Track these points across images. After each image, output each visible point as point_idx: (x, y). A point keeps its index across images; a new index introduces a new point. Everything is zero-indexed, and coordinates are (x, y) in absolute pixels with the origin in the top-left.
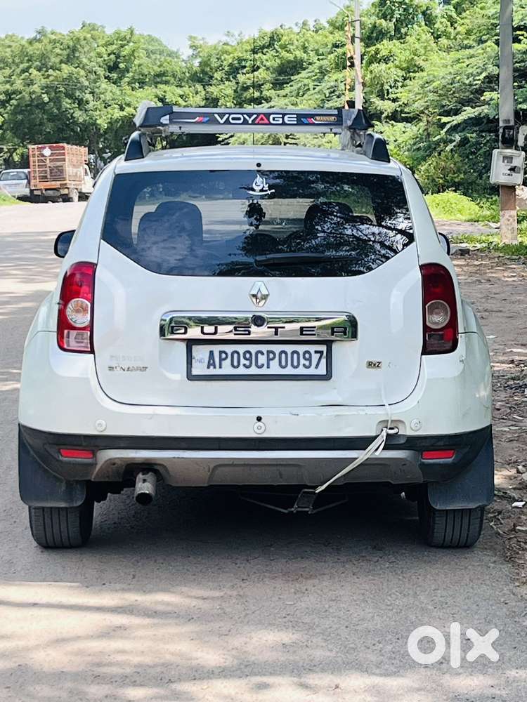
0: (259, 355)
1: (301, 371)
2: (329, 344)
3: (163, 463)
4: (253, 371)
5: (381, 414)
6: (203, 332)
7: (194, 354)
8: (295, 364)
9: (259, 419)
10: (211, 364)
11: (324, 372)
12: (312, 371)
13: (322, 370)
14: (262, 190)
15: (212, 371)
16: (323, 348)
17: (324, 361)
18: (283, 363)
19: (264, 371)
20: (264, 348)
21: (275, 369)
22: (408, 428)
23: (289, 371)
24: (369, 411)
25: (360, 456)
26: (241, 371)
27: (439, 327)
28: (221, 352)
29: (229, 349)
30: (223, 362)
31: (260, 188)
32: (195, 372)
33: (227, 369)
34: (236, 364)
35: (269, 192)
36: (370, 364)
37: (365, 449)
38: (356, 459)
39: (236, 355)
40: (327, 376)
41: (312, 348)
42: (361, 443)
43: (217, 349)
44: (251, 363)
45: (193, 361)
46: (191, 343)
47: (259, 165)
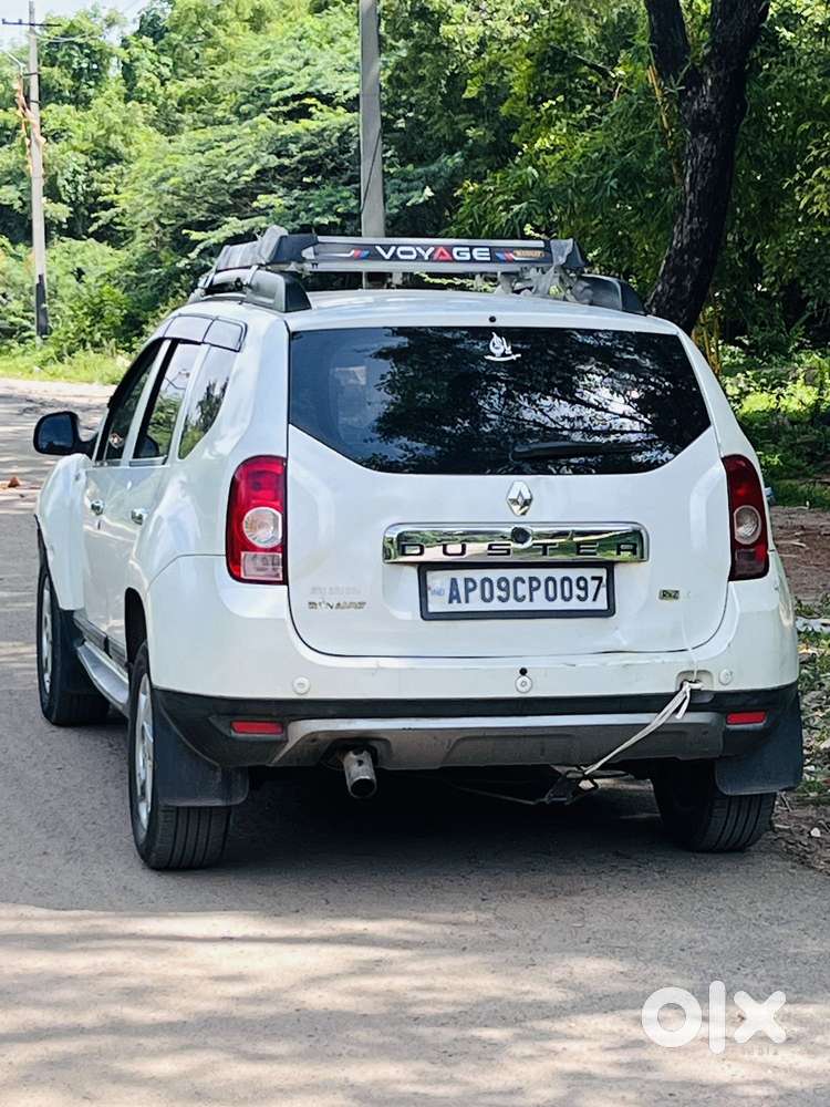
0: (519, 583)
1: (575, 604)
2: (610, 566)
3: (385, 737)
4: (512, 605)
5: (682, 663)
6: (445, 553)
7: (430, 582)
8: (567, 594)
9: (523, 672)
10: (454, 597)
11: (605, 607)
12: (588, 605)
13: (602, 604)
14: (504, 355)
15: (456, 607)
16: (602, 573)
17: (603, 591)
18: (551, 594)
19: (526, 606)
20: (525, 573)
21: (540, 602)
22: (715, 681)
23: (559, 604)
24: (668, 658)
25: (655, 721)
26: (495, 605)
27: (749, 542)
28: (467, 580)
29: (478, 575)
30: (471, 595)
31: (502, 351)
32: (432, 608)
33: (476, 604)
34: (487, 595)
35: (514, 357)
36: (665, 595)
37: (659, 712)
38: (647, 725)
39: (487, 584)
40: (610, 611)
41: (588, 573)
42: (654, 703)
43: (461, 575)
44: (508, 595)
45: (429, 592)
46: (424, 568)
47: (492, 319)
